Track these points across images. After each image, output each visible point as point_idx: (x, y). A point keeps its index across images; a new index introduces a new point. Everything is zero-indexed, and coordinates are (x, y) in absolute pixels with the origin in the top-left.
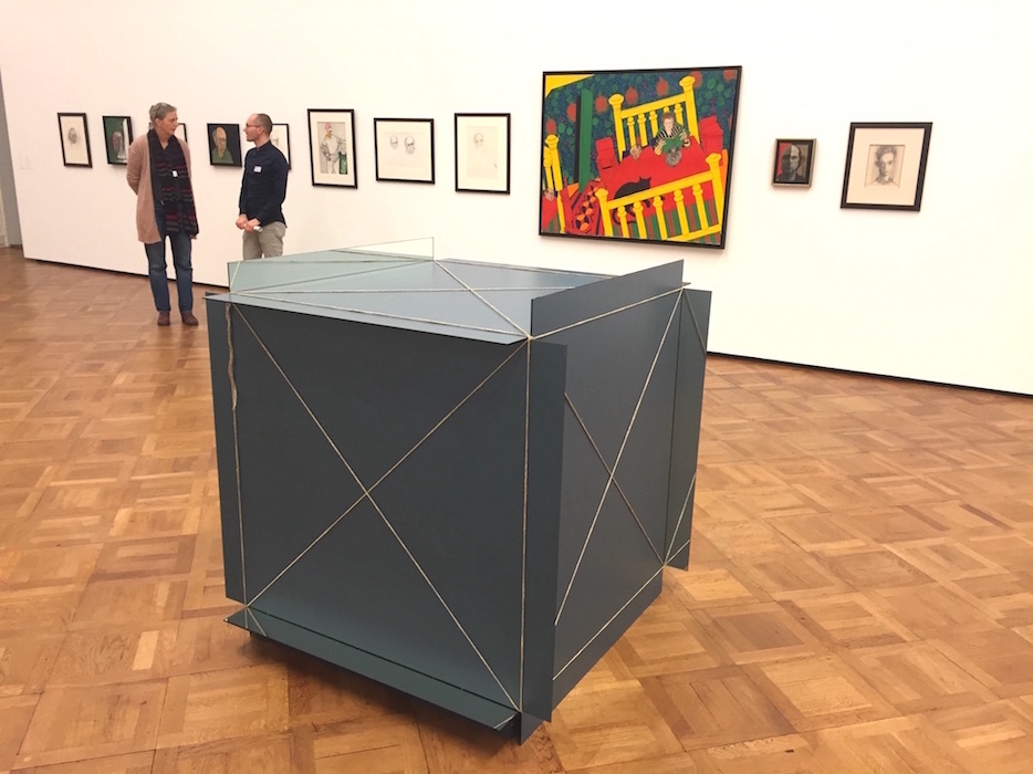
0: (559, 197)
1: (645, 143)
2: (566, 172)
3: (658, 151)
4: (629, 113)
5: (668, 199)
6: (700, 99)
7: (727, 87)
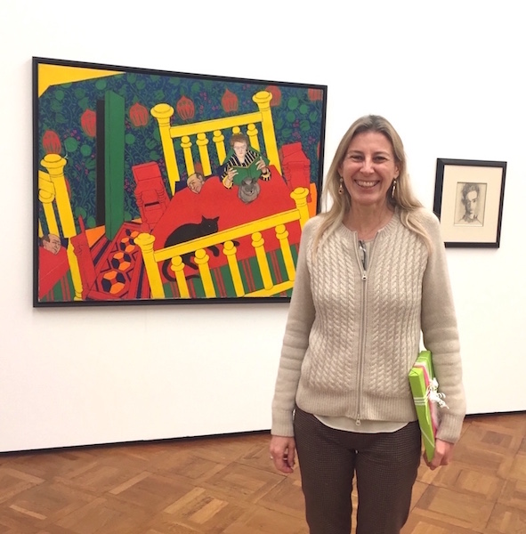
0: (71, 248)
1: (207, 171)
2: (82, 212)
3: (227, 182)
4: (184, 131)
5: (243, 244)
6: (281, 120)
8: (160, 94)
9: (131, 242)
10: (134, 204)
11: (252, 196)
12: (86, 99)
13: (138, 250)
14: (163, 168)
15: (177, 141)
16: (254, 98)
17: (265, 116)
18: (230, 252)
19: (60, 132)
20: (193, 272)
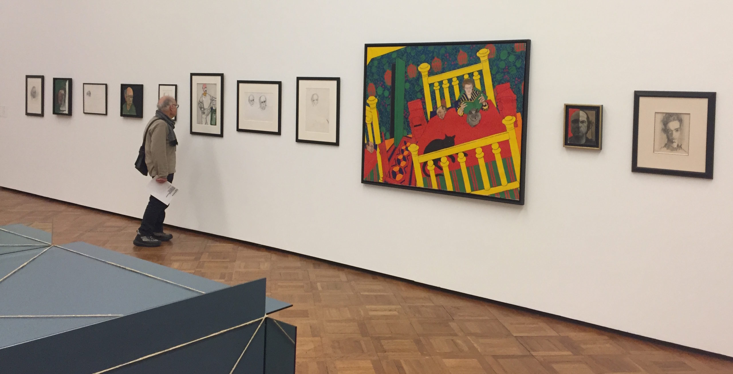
0: (378, 150)
1: (449, 105)
2: (384, 129)
3: (460, 112)
4: (435, 79)
5: (470, 155)
6: (495, 68)
7: (518, 57)
8: (423, 57)
9: (407, 149)
10: (408, 125)
11: (476, 122)
12: (387, 64)
13: (410, 155)
14: (424, 103)
15: (431, 85)
16: (478, 54)
17: (485, 66)
18: (462, 159)
19: (375, 84)
20: (439, 172)
